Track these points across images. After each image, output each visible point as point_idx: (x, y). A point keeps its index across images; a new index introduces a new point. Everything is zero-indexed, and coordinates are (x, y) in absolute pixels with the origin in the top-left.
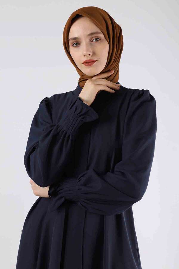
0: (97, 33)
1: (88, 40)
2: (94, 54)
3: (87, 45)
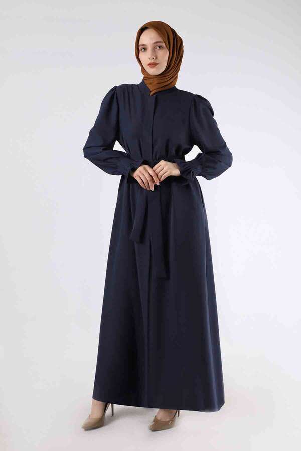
0: (160, 42)
1: (152, 47)
2: (157, 58)
3: (152, 50)
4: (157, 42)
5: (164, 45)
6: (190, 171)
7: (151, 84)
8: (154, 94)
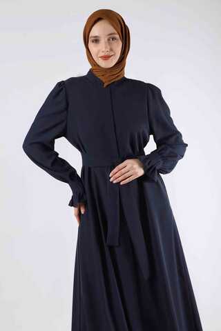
0: (114, 34)
1: (106, 39)
2: (111, 50)
3: (105, 43)
4: (111, 34)
5: (117, 36)
6: (155, 169)
7: (103, 76)
8: (107, 86)
